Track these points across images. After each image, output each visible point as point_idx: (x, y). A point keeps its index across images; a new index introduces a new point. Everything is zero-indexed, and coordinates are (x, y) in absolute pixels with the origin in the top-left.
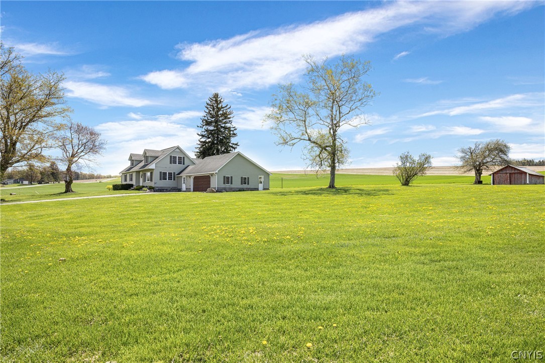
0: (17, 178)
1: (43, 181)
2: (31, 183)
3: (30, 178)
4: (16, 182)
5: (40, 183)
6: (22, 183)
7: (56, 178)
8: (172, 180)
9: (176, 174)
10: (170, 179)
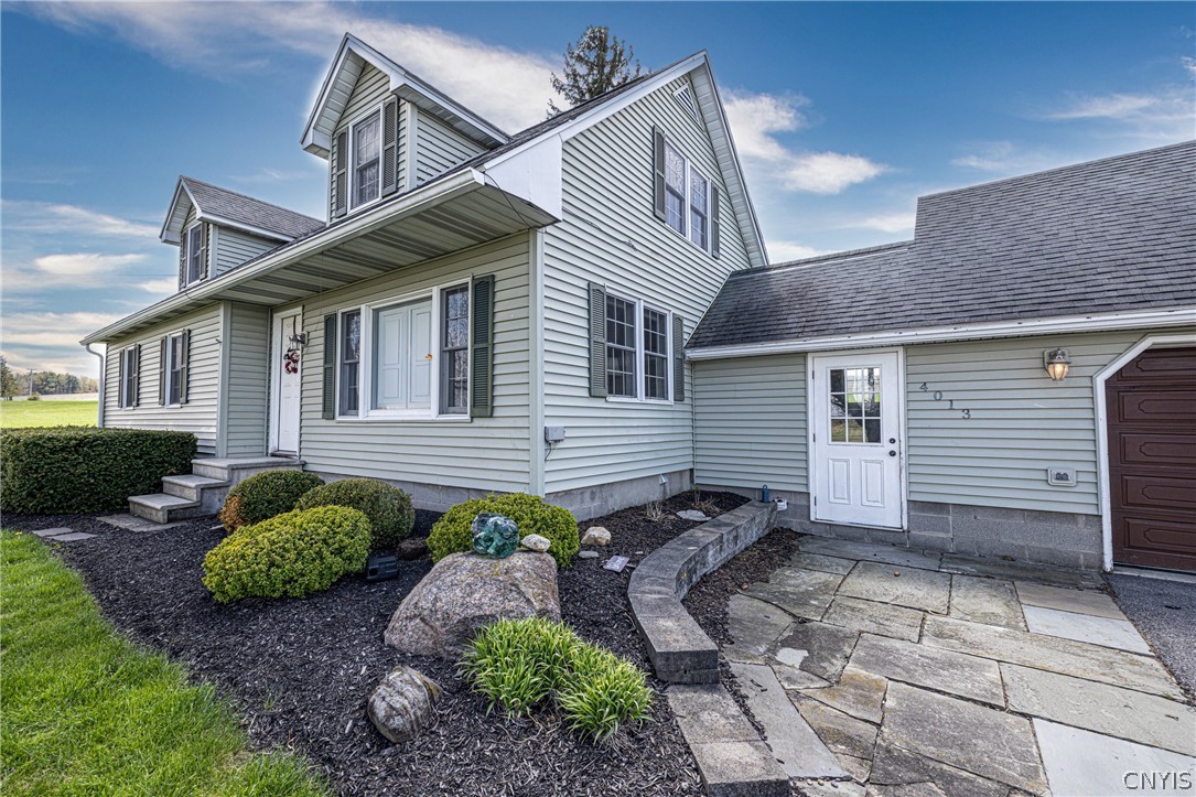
8: (664, 396)
9: (688, 333)
10: (655, 389)
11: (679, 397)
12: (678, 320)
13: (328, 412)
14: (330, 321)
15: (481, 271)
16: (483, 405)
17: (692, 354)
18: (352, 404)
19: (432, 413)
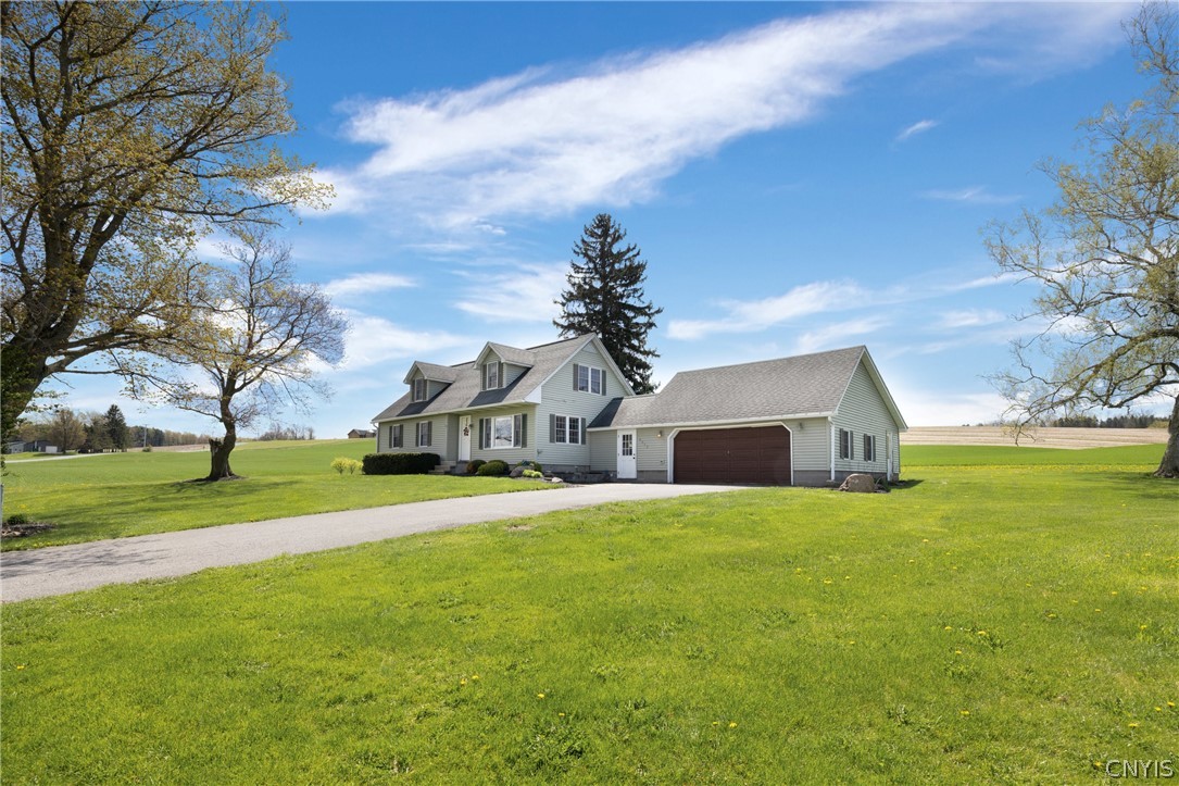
0: (32, 439)
1: (91, 448)
2: (63, 451)
3: (63, 439)
4: (30, 448)
5: (83, 451)
6: (43, 450)
7: (118, 442)
8: (577, 442)
9: (587, 424)
10: (574, 439)
11: (583, 442)
12: (583, 420)
13: (481, 447)
14: (481, 421)
15: (525, 412)
16: (524, 444)
17: (588, 430)
18: (488, 445)
19: (512, 446)
